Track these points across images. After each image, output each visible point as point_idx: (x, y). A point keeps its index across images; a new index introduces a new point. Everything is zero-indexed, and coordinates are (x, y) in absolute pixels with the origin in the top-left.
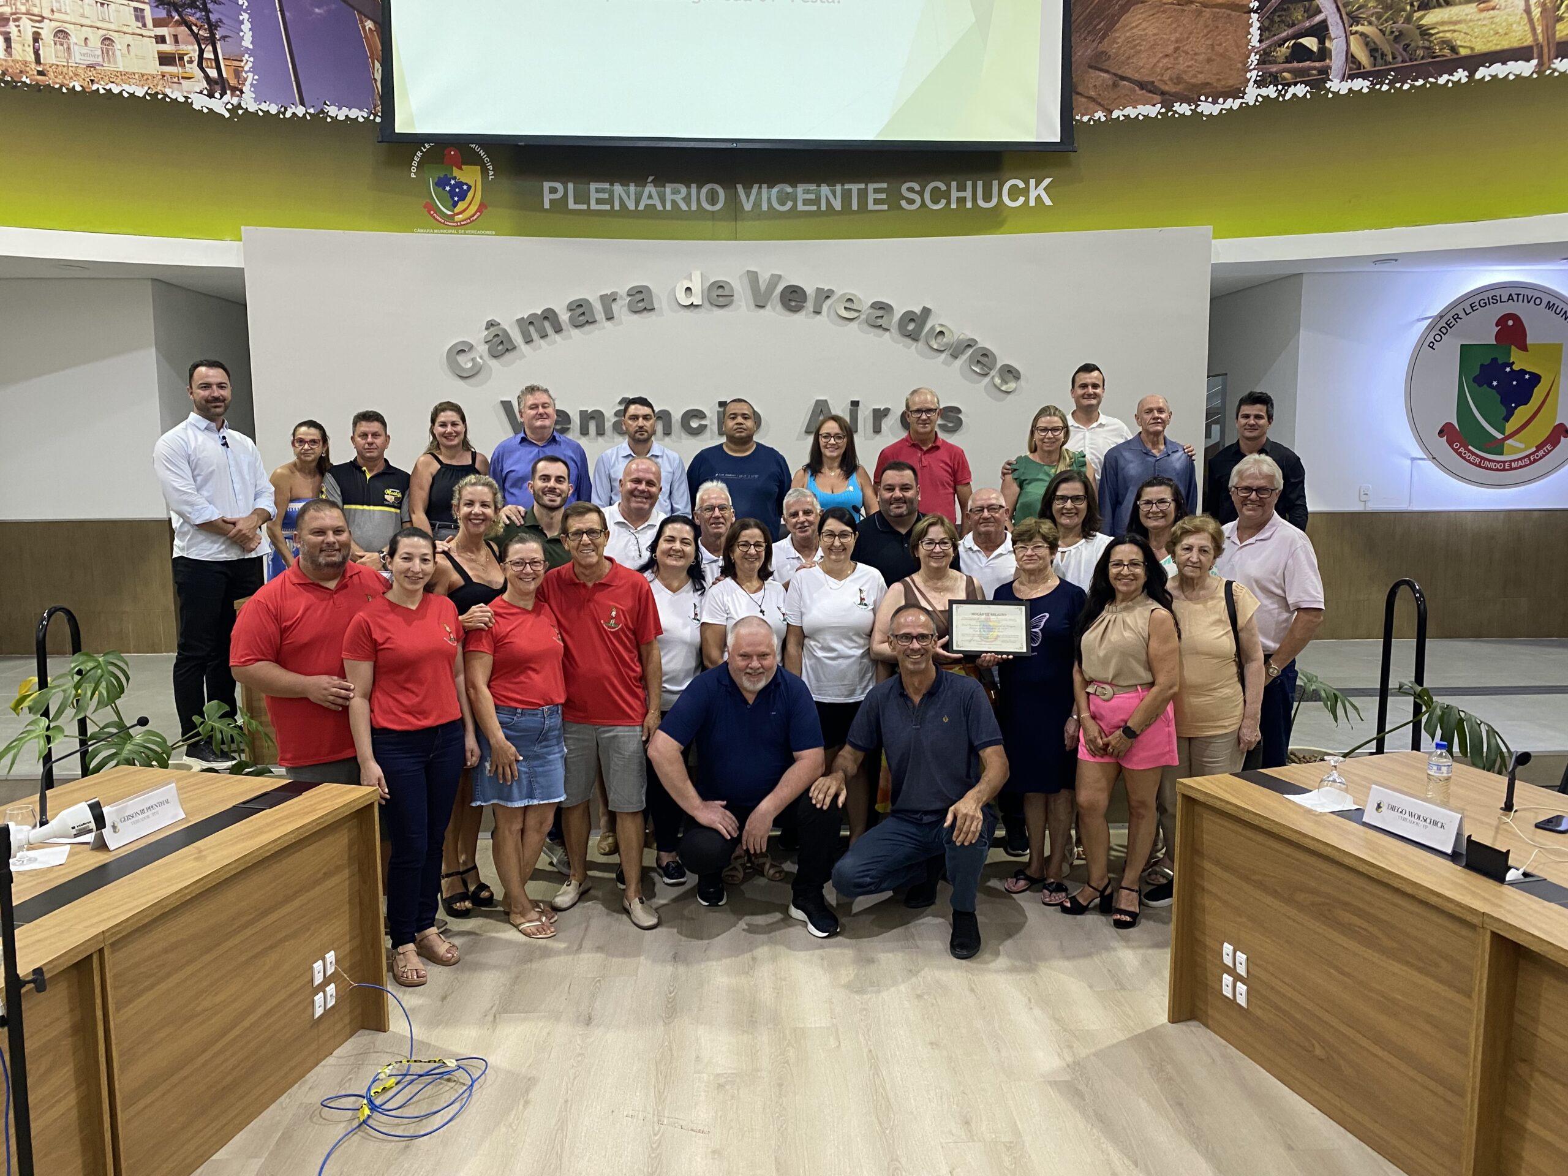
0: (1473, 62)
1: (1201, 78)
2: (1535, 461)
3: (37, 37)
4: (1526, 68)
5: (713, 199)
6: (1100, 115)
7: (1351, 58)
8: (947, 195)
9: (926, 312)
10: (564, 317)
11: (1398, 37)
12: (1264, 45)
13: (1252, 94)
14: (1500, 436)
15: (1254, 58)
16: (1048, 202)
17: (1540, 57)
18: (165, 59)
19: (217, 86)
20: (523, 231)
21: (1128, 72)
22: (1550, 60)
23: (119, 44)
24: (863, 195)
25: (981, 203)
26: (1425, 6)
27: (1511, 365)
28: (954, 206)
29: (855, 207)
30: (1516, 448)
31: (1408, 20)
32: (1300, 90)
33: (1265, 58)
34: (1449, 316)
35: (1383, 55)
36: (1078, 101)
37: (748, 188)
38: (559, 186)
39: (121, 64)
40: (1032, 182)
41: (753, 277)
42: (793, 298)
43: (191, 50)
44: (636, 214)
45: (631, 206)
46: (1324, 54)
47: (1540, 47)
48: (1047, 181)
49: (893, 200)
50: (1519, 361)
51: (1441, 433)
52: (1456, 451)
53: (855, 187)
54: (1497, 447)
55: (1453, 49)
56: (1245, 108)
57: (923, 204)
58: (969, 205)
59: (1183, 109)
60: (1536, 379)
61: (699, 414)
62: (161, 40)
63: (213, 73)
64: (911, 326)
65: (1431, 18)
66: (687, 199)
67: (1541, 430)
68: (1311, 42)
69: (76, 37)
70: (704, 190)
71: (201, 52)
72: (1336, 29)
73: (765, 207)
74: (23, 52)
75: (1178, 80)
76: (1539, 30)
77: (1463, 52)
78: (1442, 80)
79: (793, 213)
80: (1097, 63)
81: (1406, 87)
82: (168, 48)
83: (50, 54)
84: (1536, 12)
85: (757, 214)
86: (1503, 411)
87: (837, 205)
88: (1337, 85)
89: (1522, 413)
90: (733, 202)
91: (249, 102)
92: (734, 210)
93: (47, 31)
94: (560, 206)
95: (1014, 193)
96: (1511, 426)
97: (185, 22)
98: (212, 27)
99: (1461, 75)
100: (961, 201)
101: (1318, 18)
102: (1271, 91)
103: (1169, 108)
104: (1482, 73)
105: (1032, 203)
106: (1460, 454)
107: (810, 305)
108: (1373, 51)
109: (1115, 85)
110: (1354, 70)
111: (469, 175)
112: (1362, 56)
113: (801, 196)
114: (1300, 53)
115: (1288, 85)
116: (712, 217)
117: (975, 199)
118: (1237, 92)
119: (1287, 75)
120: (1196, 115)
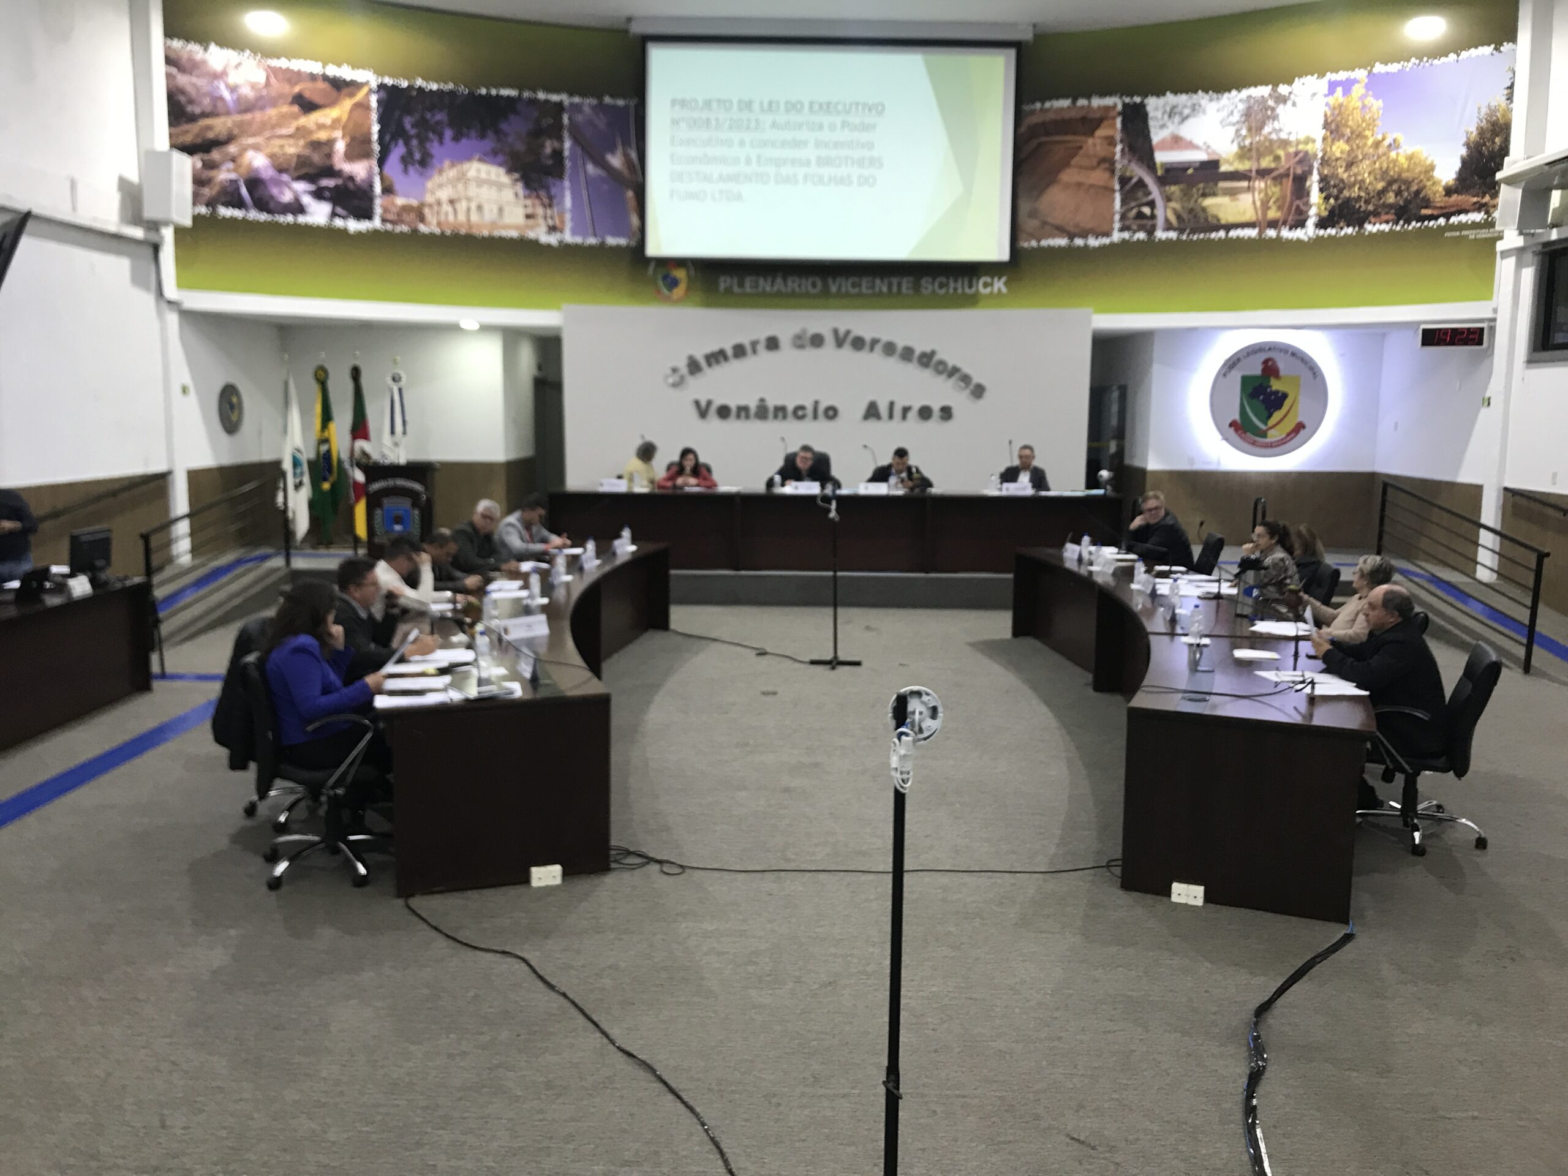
0: (1228, 227)
1: (1089, 226)
2: (1285, 443)
3: (469, 210)
4: (1253, 233)
5: (814, 285)
6: (1033, 243)
7: (1167, 220)
8: (947, 285)
9: (933, 353)
10: (730, 352)
11: (1191, 211)
12: (1123, 211)
13: (1117, 236)
14: (1262, 427)
15: (1117, 217)
16: (1004, 290)
17: (1260, 227)
18: (528, 217)
19: (552, 229)
20: (708, 304)
21: (1050, 220)
22: (1265, 229)
23: (506, 209)
24: (899, 285)
25: (967, 290)
26: (1204, 195)
27: (1270, 387)
28: (951, 291)
29: (895, 289)
30: (1274, 435)
31: (1196, 201)
32: (1141, 235)
33: (1123, 217)
34: (1235, 358)
35: (1184, 220)
36: (1022, 236)
37: (834, 279)
38: (729, 280)
39: (508, 219)
40: (996, 279)
41: (836, 332)
42: (858, 343)
43: (540, 211)
44: (771, 295)
45: (768, 289)
46: (1153, 217)
47: (1260, 223)
48: (1004, 279)
49: (917, 288)
50: (1276, 385)
51: (1231, 425)
52: (1240, 436)
53: (895, 281)
54: (1263, 434)
55: (1218, 220)
56: (1112, 245)
57: (934, 291)
58: (960, 291)
59: (1079, 242)
60: (1285, 396)
61: (802, 408)
62: (526, 206)
63: (550, 222)
64: (925, 360)
65: (1208, 202)
66: (800, 286)
67: (1289, 425)
68: (1147, 210)
69: (486, 208)
70: (810, 281)
71: (546, 213)
72: (1159, 203)
73: (843, 290)
74: (462, 217)
75: (1077, 226)
76: (1260, 213)
77: (1223, 222)
78: (1213, 235)
79: (860, 295)
80: (1033, 214)
81: (1195, 237)
82: (530, 211)
83: (474, 217)
84: (1258, 204)
85: (839, 295)
86: (1266, 414)
87: (885, 289)
88: (1161, 235)
89: (1277, 416)
90: (826, 287)
91: (569, 238)
92: (826, 293)
93: (473, 206)
94: (729, 291)
95: (986, 285)
96: (1272, 422)
97: (538, 197)
98: (551, 198)
99: (1222, 234)
100: (955, 289)
101: (1150, 198)
102: (1126, 235)
103: (1072, 241)
104: (1233, 234)
105: (996, 290)
106: (1241, 438)
107: (867, 347)
108: (1179, 217)
109: (1043, 226)
110: (1169, 227)
111: (680, 274)
112: (1173, 219)
113: (864, 285)
114: (1140, 216)
115: (1135, 232)
116: (814, 296)
117: (963, 288)
118: (1107, 234)
119: (1135, 227)
120: (1086, 246)
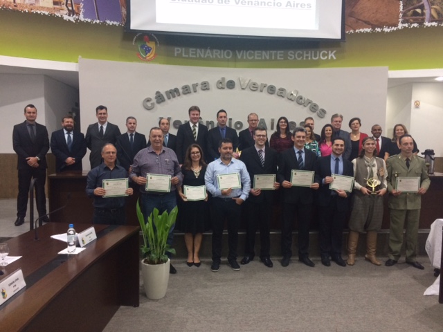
1: (384, 20)
5: (228, 54)
6: (352, 31)
7: (431, 16)
8: (302, 55)
10: (181, 91)
12: (404, 11)
13: (400, 26)
15: (401, 15)
16: (335, 58)
18: (55, 3)
19: (71, 12)
20: (168, 63)
21: (361, 18)
24: (276, 55)
25: (314, 58)
29: (273, 58)
32: (416, 25)
33: (405, 15)
37: (239, 51)
38: (179, 49)
39: (41, 4)
40: (330, 52)
42: (254, 86)
43: (63, 1)
44: (204, 59)
45: (202, 56)
46: (423, 14)
48: (334, 52)
49: (285, 56)
53: (273, 52)
56: (398, 30)
57: (295, 58)
59: (378, 30)
63: (70, 8)
66: (220, 55)
68: (419, 11)
70: (226, 52)
71: (67, 2)
72: (427, 7)
73: (245, 57)
75: (377, 21)
79: (254, 60)
80: (351, 15)
82: (57, 0)
85: (243, 60)
87: (268, 58)
88: (427, 24)
90: (235, 55)
91: (82, 18)
92: (235, 58)
94: (180, 56)
95: (324, 55)
101: (421, 3)
102: (406, 25)
103: (374, 29)
105: (330, 58)
107: (259, 90)
108: (438, 13)
109: (357, 22)
110: (432, 19)
111: (151, 45)
112: (435, 15)
113: (256, 54)
114: (415, 14)
115: (411, 23)
116: (228, 60)
117: (311, 57)
118: (396, 25)
119: (411, 20)
120: (382, 32)
